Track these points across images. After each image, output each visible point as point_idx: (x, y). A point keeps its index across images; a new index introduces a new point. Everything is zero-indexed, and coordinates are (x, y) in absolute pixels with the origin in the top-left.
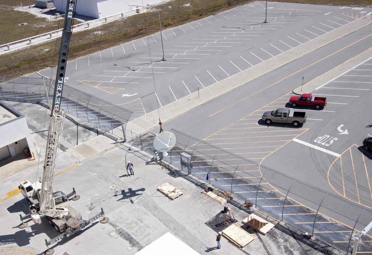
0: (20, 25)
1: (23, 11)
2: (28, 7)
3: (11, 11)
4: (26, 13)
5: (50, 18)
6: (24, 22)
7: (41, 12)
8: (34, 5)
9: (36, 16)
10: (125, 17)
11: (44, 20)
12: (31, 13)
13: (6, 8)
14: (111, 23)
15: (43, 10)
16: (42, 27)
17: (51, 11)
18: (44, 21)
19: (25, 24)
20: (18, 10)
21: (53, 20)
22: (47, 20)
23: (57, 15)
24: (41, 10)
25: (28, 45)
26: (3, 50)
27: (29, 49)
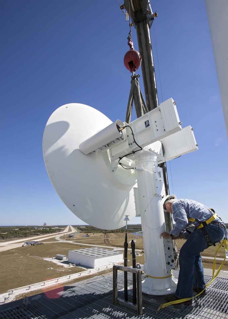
0: (49, 269)
1: (48, 260)
2: (52, 258)
3: (42, 260)
4: (51, 262)
5: (66, 266)
6: (51, 267)
7: (59, 262)
8: (55, 258)
9: (57, 264)
10: (108, 268)
11: (62, 266)
12: (54, 262)
13: (39, 258)
14: (102, 271)
15: (60, 261)
16: (62, 271)
17: (65, 261)
18: (63, 268)
19: (52, 268)
20: (46, 260)
21: (68, 267)
22: (64, 267)
23: (70, 264)
24: (59, 261)
25: (56, 283)
26: (40, 285)
27: (58, 286)
